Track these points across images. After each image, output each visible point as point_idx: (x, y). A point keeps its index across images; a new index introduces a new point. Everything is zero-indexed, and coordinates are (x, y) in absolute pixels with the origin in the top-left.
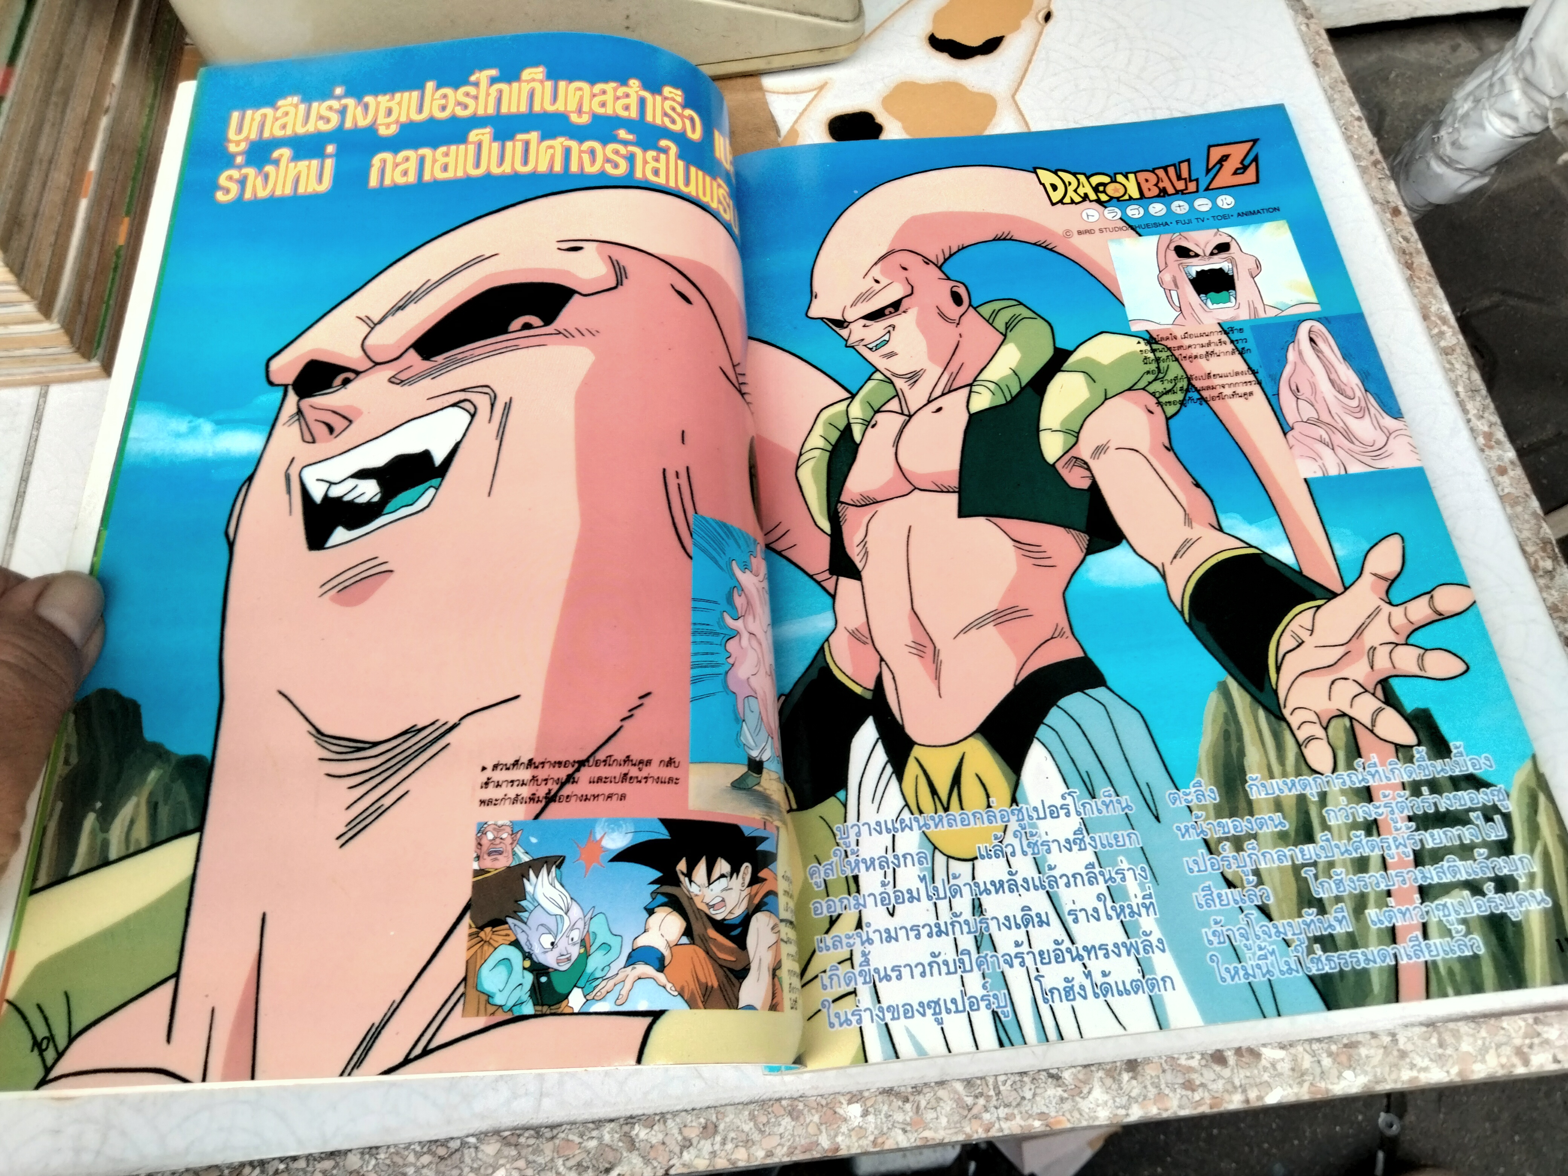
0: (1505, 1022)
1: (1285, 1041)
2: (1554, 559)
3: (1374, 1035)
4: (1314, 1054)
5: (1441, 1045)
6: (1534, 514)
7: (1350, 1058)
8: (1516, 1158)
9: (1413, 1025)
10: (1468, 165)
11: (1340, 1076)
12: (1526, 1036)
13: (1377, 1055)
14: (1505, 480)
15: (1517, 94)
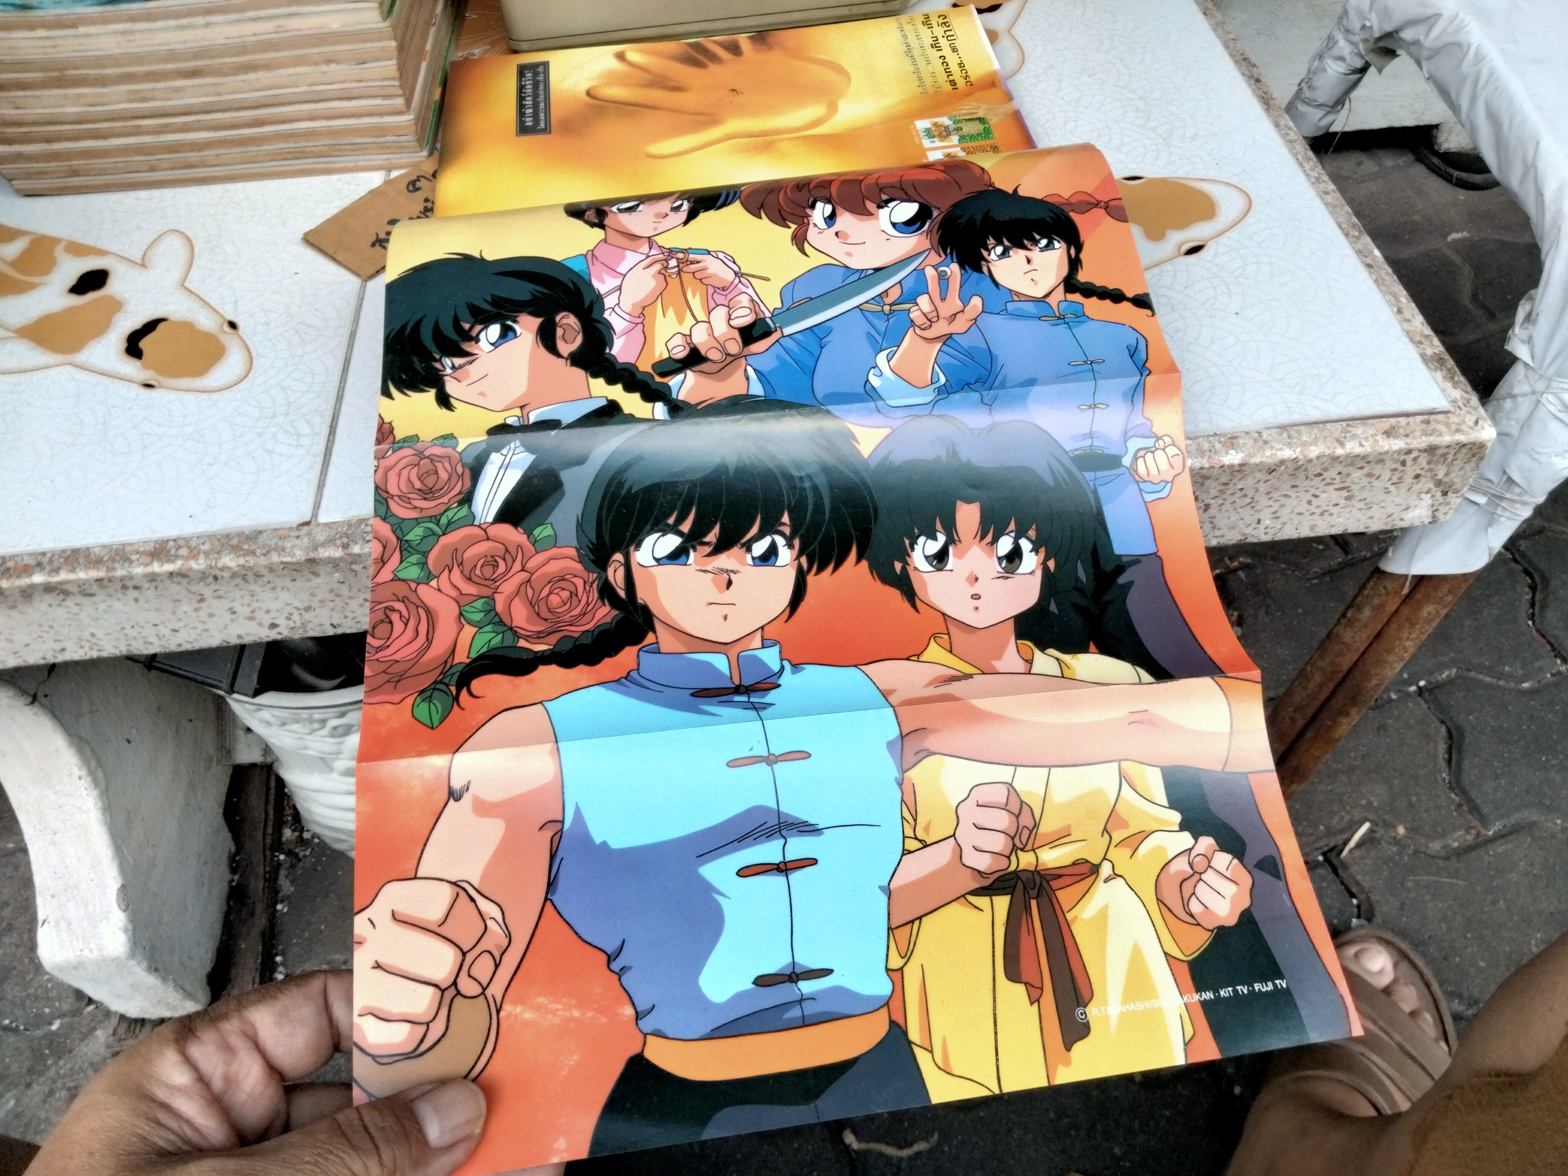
0: (1329, 426)
1: (1192, 436)
2: (1360, 232)
3: (1247, 433)
4: (1210, 442)
5: (1290, 437)
6: (1348, 213)
7: (1232, 444)
8: (1469, 950)
9: (1271, 428)
10: (1321, 100)
11: (1227, 453)
12: (1342, 432)
13: (1251, 442)
14: (1329, 198)
15: (1342, 43)
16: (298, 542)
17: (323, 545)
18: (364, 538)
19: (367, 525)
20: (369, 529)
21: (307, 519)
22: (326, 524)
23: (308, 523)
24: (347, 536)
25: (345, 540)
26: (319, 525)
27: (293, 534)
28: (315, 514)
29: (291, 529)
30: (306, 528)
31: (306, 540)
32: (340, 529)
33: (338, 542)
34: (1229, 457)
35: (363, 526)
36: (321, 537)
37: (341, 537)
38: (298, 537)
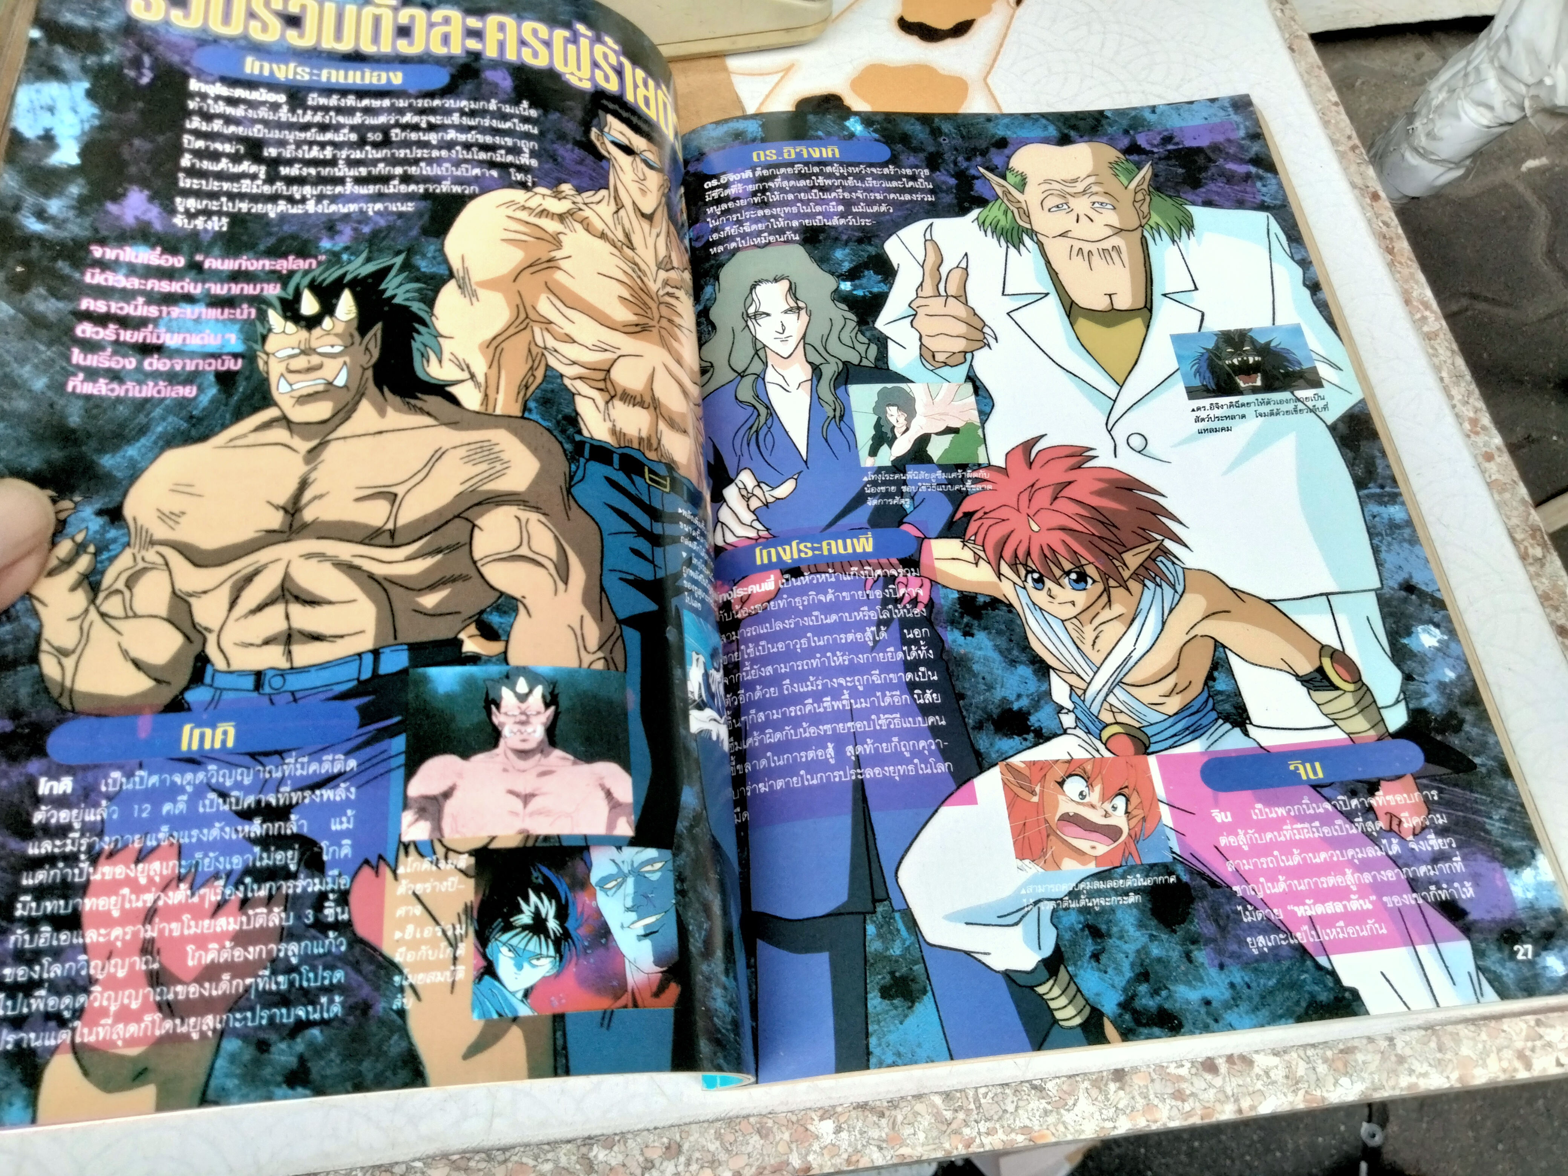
0: (1506, 1025)
1: (1279, 1048)
3: (1370, 1040)
4: (1308, 1061)
5: (1440, 1049)
6: (1523, 502)
7: (1346, 1064)
9: (1411, 1029)
10: (1443, 156)
11: (1336, 1083)
12: (1527, 1039)
13: (1375, 1060)
14: (1492, 467)
15: (1492, 83)
34: (1339, 1090)
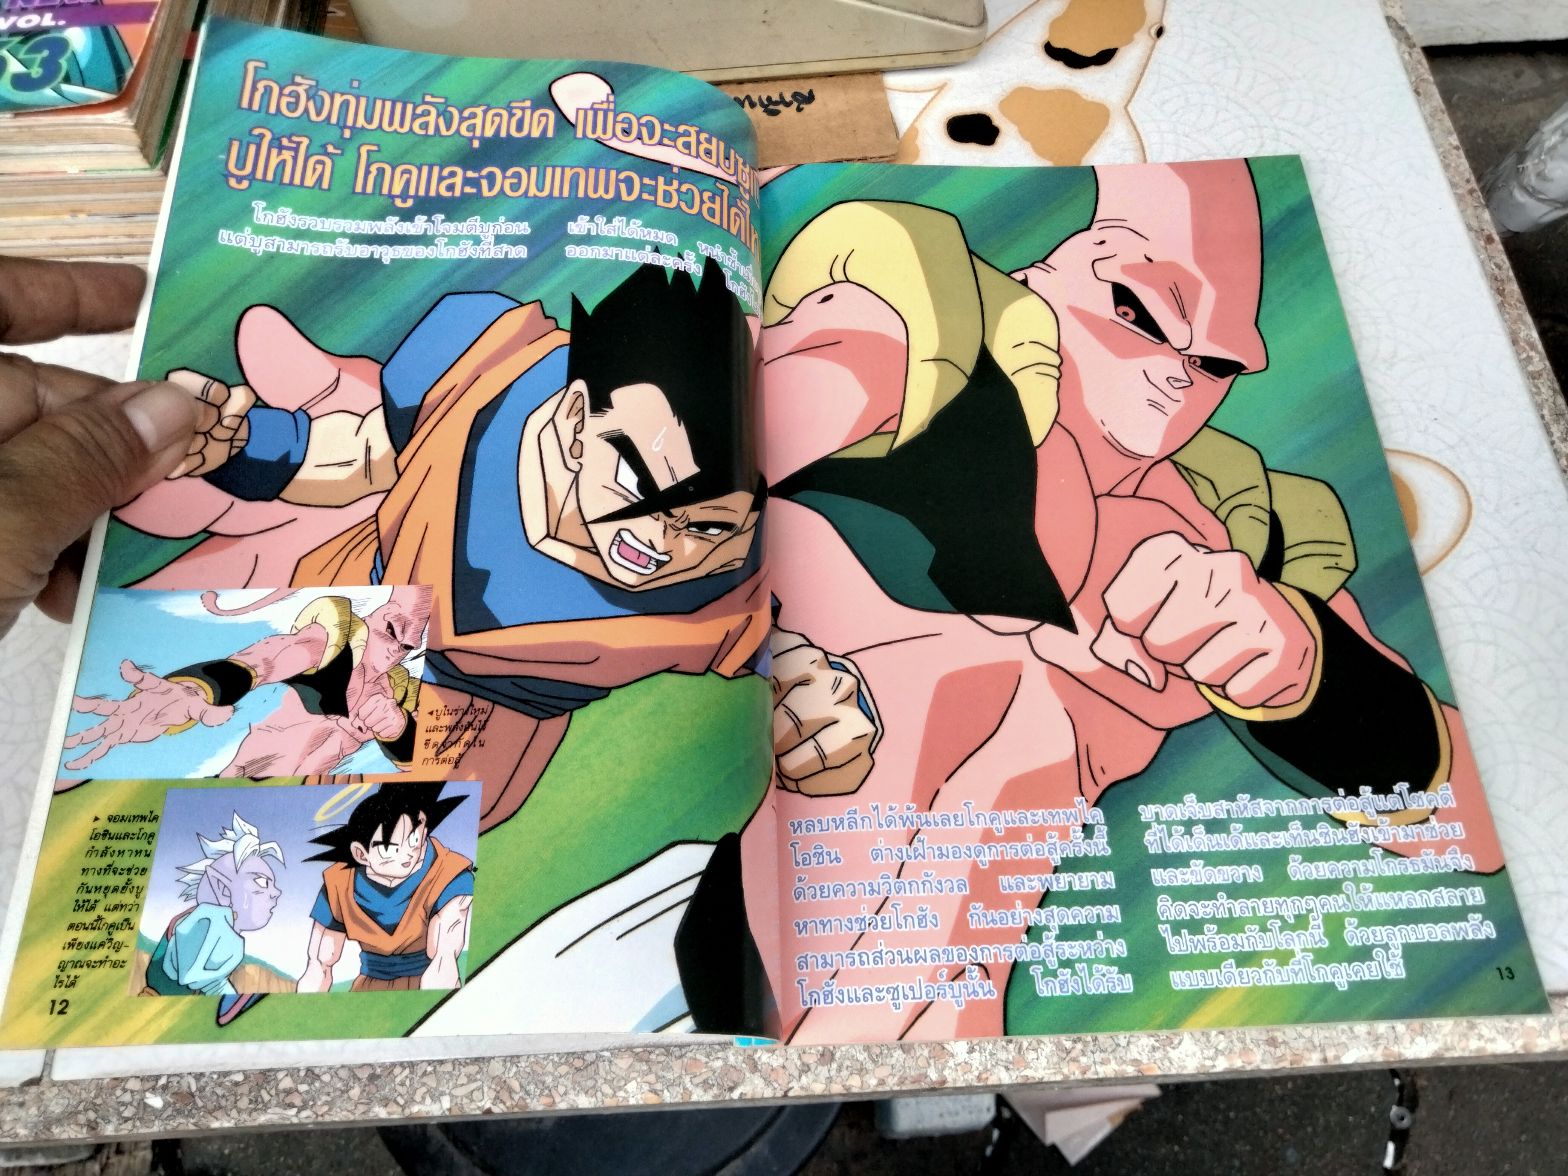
10: (1552, 195)
16: (22, 1113)
17: (59, 1121)
18: (120, 1114)
19: (125, 1090)
20: (127, 1098)
21: (36, 1073)
22: (64, 1084)
23: (35, 1082)
24: (95, 1108)
25: (92, 1115)
26: (54, 1084)
27: (14, 1099)
28: (48, 1065)
29: (11, 1090)
30: (33, 1089)
31: (33, 1111)
32: (84, 1095)
33: (82, 1119)
35: (119, 1092)
36: (56, 1108)
37: (86, 1110)
38: (22, 1105)
